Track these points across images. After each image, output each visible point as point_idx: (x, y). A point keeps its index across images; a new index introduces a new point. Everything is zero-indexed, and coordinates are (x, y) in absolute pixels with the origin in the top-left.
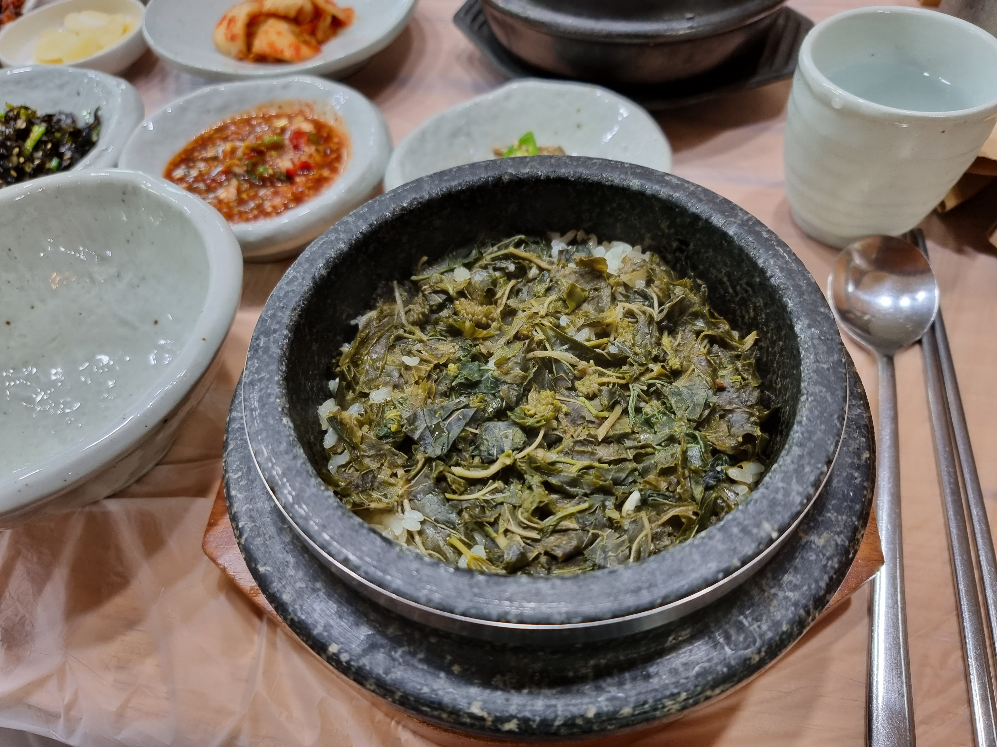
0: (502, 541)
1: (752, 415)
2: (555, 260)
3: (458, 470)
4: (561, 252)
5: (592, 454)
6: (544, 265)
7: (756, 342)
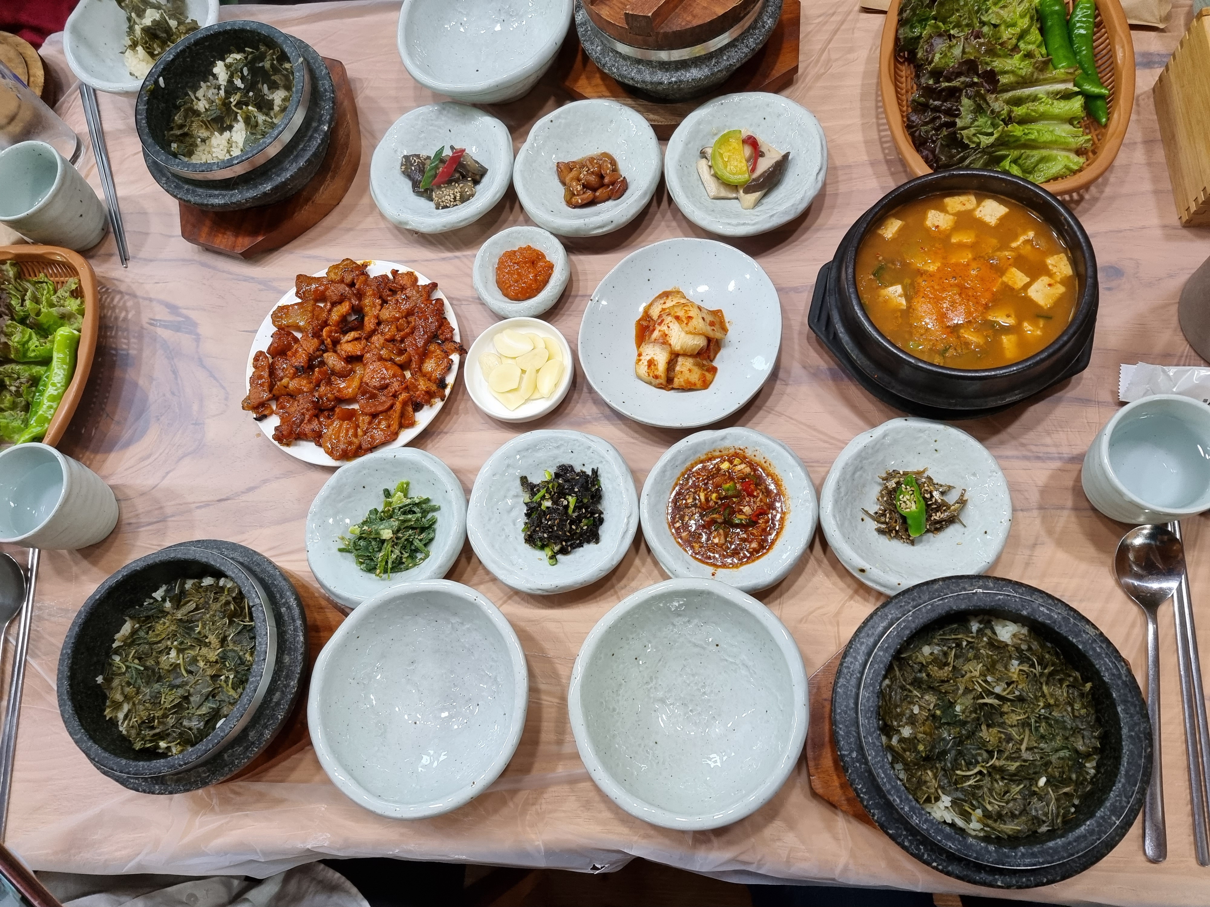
0: (989, 808)
1: (1093, 732)
2: (974, 635)
3: (958, 772)
4: (978, 631)
5: (1019, 757)
6: (970, 640)
7: (1091, 688)
